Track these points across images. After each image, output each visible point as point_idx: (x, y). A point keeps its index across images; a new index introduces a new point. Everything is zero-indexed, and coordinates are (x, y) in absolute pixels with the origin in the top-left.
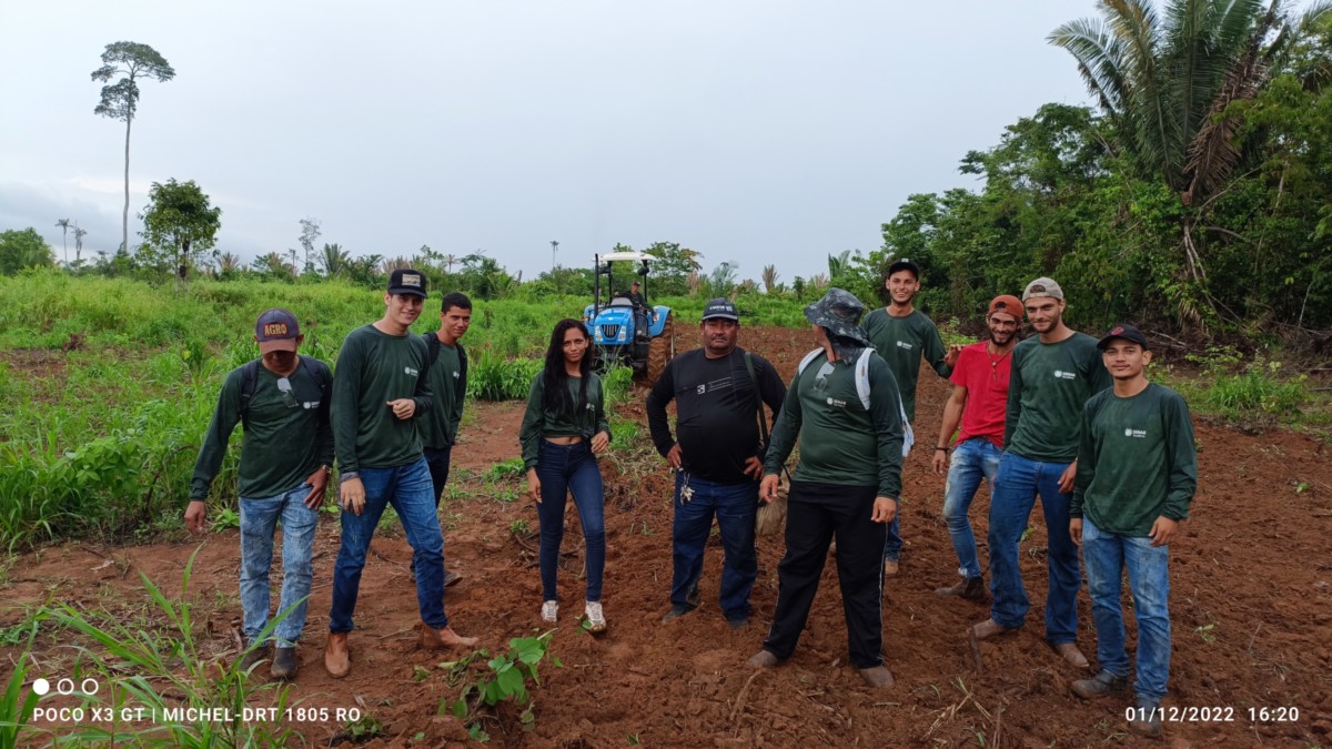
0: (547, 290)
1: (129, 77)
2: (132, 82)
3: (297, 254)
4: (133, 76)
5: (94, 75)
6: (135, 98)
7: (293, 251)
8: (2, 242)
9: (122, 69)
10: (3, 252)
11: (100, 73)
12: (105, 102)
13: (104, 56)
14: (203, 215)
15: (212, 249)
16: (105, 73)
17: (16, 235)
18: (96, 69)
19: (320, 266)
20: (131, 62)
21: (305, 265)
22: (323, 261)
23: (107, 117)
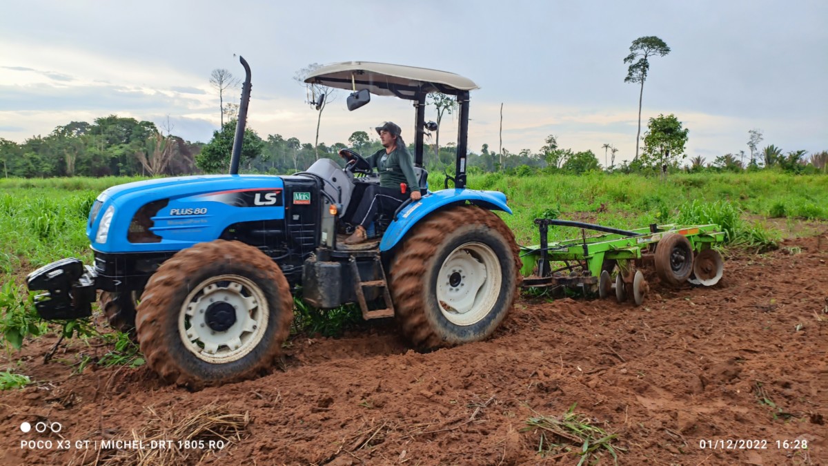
1: (644, 57)
2: (646, 60)
3: (745, 154)
4: (646, 57)
5: (625, 60)
6: (647, 69)
7: (742, 152)
8: (576, 158)
9: (640, 53)
10: (576, 164)
11: (628, 58)
12: (630, 74)
13: (631, 48)
14: (677, 134)
15: (683, 154)
16: (631, 57)
17: (582, 154)
18: (626, 56)
19: (761, 161)
20: (646, 48)
21: (750, 161)
22: (763, 157)
23: (631, 83)
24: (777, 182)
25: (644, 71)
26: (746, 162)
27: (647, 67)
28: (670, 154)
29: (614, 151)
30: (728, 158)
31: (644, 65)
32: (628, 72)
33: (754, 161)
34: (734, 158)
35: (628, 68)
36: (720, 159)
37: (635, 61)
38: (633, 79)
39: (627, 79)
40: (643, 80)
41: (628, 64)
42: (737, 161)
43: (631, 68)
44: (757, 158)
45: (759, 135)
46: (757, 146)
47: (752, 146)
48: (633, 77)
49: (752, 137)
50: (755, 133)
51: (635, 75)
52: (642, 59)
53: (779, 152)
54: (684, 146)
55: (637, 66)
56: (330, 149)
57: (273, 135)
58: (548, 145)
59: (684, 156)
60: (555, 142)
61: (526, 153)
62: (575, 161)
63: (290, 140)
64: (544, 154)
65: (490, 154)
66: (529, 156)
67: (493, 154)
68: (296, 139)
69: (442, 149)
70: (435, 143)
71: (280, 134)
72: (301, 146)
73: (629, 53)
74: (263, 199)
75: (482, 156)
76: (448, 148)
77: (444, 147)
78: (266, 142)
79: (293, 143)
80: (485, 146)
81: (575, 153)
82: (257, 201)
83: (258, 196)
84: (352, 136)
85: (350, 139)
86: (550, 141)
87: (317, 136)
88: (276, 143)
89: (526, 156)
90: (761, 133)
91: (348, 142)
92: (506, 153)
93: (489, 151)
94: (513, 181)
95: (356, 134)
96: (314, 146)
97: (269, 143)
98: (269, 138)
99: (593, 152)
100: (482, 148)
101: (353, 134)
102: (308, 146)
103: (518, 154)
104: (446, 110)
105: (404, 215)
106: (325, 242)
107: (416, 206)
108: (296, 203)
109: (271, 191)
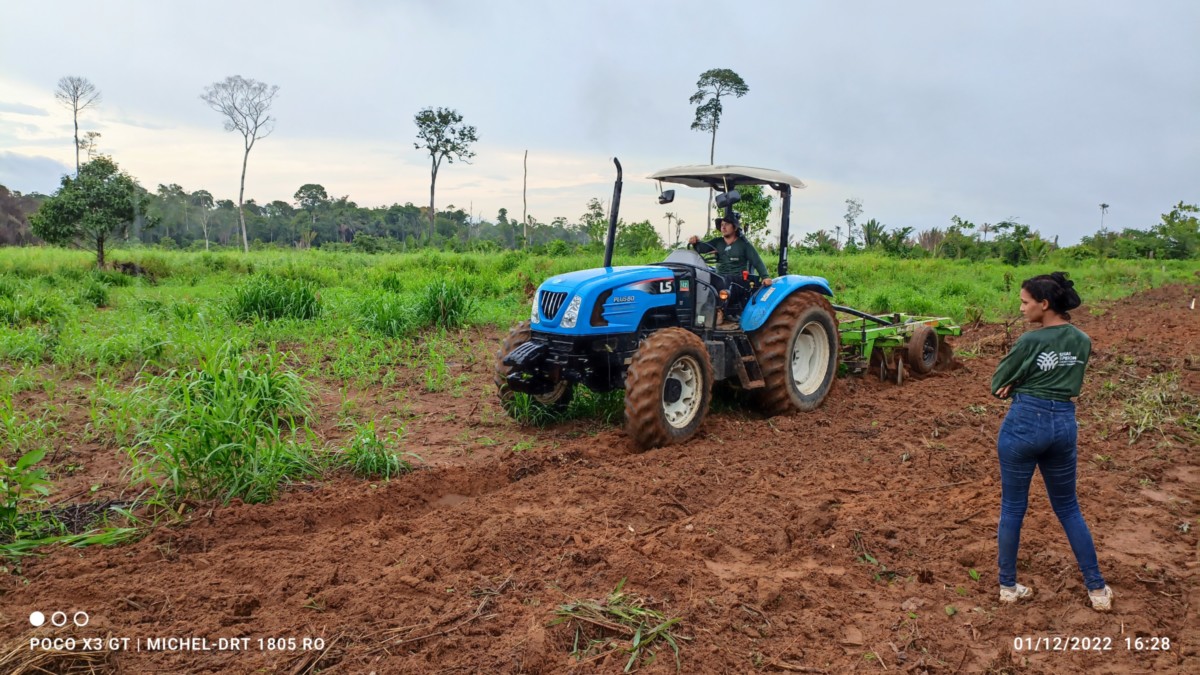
0: (1086, 254)
1: (715, 97)
2: (717, 100)
3: (841, 230)
4: (718, 96)
5: (691, 99)
6: (719, 113)
7: (838, 228)
8: (629, 232)
9: (711, 91)
10: (629, 239)
11: (696, 97)
12: (699, 119)
13: (699, 83)
14: (758, 202)
15: (765, 229)
16: (699, 96)
17: (638, 226)
18: (693, 94)
19: (860, 239)
20: (718, 85)
21: (847, 240)
22: (863, 235)
23: (699, 131)
24: (879, 267)
25: (716, 116)
26: (843, 241)
27: (720, 110)
28: (750, 230)
29: (679, 223)
30: (820, 236)
31: (715, 108)
32: (695, 117)
33: (851, 240)
34: (828, 236)
35: (695, 111)
36: (811, 237)
37: (705, 102)
38: (702, 125)
39: (695, 125)
40: (714, 127)
41: (695, 105)
42: (833, 240)
43: (699, 111)
44: (855, 235)
45: (859, 206)
46: (856, 220)
47: (850, 221)
48: (702, 122)
49: (850, 208)
50: (853, 203)
51: (704, 120)
52: (713, 100)
53: (881, 228)
54: (767, 218)
55: (706, 108)
56: (264, 210)
57: (167, 184)
58: (592, 212)
59: (768, 232)
60: (600, 208)
61: (561, 223)
62: (628, 235)
63: (196, 193)
64: (586, 225)
65: (510, 223)
66: (565, 227)
67: (515, 223)
68: (206, 193)
69: (440, 214)
70: (429, 205)
71: (178, 184)
72: (215, 203)
73: (695, 90)
74: (665, 288)
75: (498, 225)
76: (449, 213)
77: (441, 210)
78: (155, 196)
79: (202, 198)
80: (503, 212)
81: (627, 225)
82: (662, 290)
83: (662, 284)
84: (300, 192)
85: (296, 195)
86: (593, 207)
87: (242, 189)
88: (171, 198)
89: (561, 226)
90: (860, 203)
91: (294, 200)
92: (533, 222)
93: (509, 218)
94: (542, 262)
95: (307, 188)
96: (237, 203)
97: (161, 198)
98: (160, 190)
99: (652, 224)
100: (498, 214)
101: (302, 188)
102: (229, 204)
103: (549, 224)
104: (444, 157)
105: (762, 299)
106: (703, 324)
107: (770, 291)
108: (682, 290)
109: (668, 280)
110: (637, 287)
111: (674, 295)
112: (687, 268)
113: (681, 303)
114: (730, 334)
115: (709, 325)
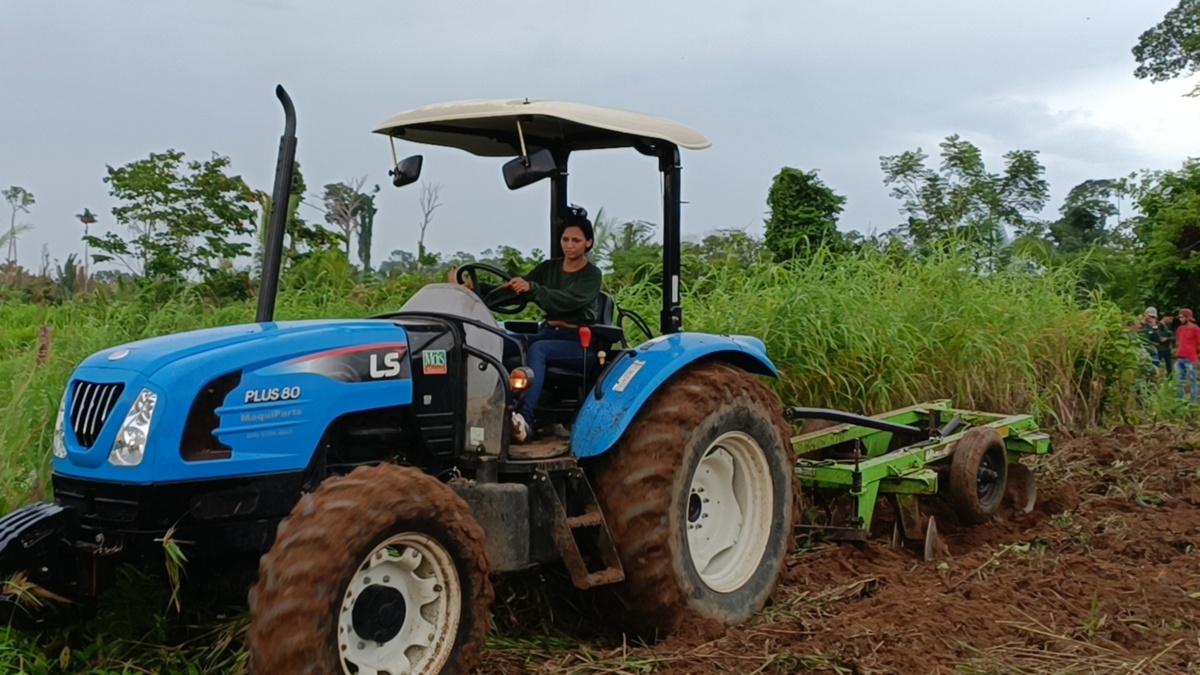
74: (381, 366)
82: (375, 373)
83: (374, 358)
105: (616, 387)
106: (481, 446)
107: (634, 368)
108: (427, 371)
109: (391, 350)
110: (307, 366)
111: (409, 381)
112: (443, 323)
113: (427, 399)
114: (542, 467)
115: (495, 448)
